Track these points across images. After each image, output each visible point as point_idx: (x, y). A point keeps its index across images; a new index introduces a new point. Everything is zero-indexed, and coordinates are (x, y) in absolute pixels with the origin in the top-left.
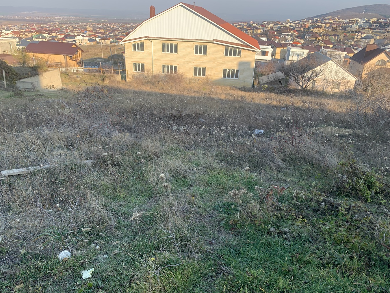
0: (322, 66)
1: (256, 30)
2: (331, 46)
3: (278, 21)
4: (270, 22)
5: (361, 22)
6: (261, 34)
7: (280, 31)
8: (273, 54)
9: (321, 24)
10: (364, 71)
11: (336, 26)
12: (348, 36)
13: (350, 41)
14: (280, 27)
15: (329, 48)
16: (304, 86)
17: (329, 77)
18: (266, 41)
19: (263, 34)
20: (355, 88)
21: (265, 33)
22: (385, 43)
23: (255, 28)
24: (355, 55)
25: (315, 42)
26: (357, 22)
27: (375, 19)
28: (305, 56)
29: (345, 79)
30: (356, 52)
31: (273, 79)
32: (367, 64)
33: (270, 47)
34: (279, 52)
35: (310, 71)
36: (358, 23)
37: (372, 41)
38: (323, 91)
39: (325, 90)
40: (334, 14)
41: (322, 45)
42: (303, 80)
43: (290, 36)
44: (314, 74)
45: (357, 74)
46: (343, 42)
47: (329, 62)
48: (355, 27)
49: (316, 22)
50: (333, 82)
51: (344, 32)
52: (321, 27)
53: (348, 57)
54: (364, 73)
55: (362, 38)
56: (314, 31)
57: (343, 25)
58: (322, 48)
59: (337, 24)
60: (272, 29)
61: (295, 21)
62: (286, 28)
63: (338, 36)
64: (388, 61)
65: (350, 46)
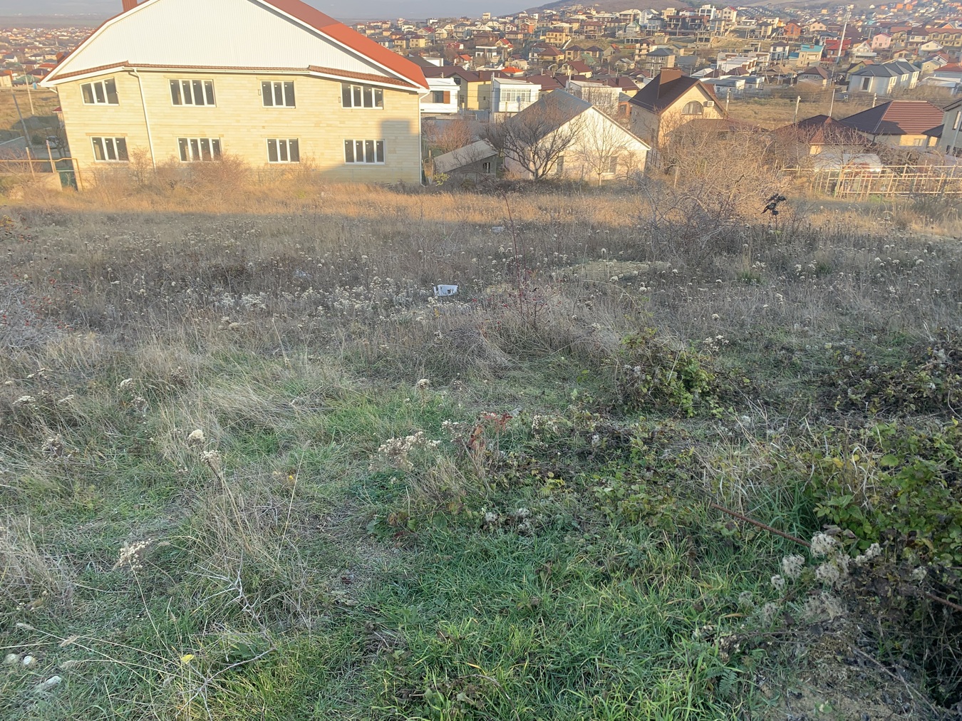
0: (573, 121)
1: (415, 40)
2: (588, 75)
3: (465, 18)
4: (444, 20)
5: (644, 18)
6: (427, 50)
7: (473, 42)
8: (462, 98)
9: (560, 24)
10: (661, 129)
11: (592, 28)
12: (620, 52)
13: (628, 63)
14: (470, 33)
15: (583, 78)
16: (540, 172)
17: (591, 146)
18: (441, 67)
19: (432, 49)
20: (647, 168)
21: (436, 48)
22: (697, 64)
23: (410, 36)
24: (640, 93)
25: (554, 67)
26: (636, 20)
27: (671, 11)
28: (534, 99)
29: (626, 148)
30: (641, 86)
31: (468, 159)
32: (666, 114)
33: (451, 80)
34: (476, 94)
35: (550, 136)
36: (638, 21)
37: (671, 61)
38: (582, 179)
39: (586, 178)
41: (569, 72)
42: (536, 157)
43: (494, 54)
44: (559, 142)
45: (649, 136)
46: (612, 64)
47: (586, 112)
48: (634, 29)
49: (550, 18)
50: (601, 157)
51: (612, 42)
52: (561, 30)
53: (625, 99)
54: (661, 133)
55: (649, 54)
56: (547, 41)
57: (608, 25)
58: (570, 81)
59: (594, 24)
60: (453, 37)
61: (504, 18)
62: (484, 35)
63: (601, 50)
64: (706, 104)
65: (628, 74)
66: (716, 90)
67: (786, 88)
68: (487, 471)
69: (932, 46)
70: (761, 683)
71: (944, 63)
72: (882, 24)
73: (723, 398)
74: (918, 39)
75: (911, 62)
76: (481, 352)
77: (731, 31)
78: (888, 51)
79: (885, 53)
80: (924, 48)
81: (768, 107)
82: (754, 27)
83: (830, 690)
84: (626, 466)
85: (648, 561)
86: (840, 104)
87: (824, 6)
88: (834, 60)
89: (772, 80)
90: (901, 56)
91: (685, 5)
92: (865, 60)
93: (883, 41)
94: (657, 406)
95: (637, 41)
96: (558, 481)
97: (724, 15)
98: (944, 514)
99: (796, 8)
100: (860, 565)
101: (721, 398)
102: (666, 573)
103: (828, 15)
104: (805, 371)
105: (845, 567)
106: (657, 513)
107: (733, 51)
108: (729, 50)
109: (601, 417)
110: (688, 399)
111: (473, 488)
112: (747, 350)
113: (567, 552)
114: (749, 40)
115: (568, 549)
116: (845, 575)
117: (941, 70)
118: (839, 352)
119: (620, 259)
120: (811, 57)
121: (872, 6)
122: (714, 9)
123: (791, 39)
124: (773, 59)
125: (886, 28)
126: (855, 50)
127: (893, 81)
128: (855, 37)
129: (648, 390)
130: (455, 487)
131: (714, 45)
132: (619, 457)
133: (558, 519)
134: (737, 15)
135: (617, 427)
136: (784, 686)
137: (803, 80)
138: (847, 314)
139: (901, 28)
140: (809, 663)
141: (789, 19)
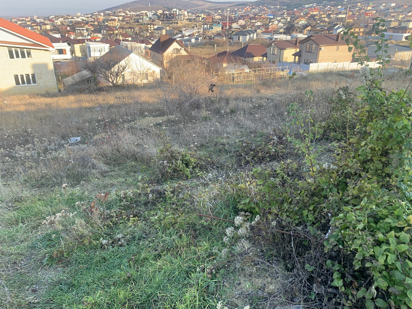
0: (126, 59)
1: (44, 26)
2: (130, 39)
3: (68, 15)
4: (58, 16)
5: (150, 14)
6: (51, 30)
7: (74, 26)
8: (73, 52)
9: (113, 17)
10: (164, 60)
11: (128, 19)
12: (142, 29)
13: (146, 33)
14: (71, 22)
15: (128, 41)
16: (115, 82)
17: (135, 69)
18: (59, 38)
19: (54, 30)
20: (161, 77)
21: (56, 29)
22: (175, 33)
23: (41, 24)
24: (153, 45)
25: (114, 36)
26: (146, 15)
27: (160, 12)
28: (107, 50)
29: (151, 69)
30: (153, 43)
31: (80, 79)
32: (165, 54)
33: (66, 44)
34: (79, 49)
35: (116, 66)
36: (147, 15)
37: (164, 32)
38: (134, 84)
39: (136, 83)
40: (124, 7)
41: (121, 38)
42: (112, 75)
43: (85, 31)
44: (121, 69)
45: (160, 63)
46: (139, 34)
47: (131, 55)
48: (146, 19)
49: (109, 15)
50: (141, 73)
51: (138, 25)
52: (114, 20)
53: (147, 49)
54: (165, 62)
55: (154, 29)
56: (109, 25)
57: (135, 17)
58: (122, 42)
59: (129, 17)
60: (63, 24)
61: (87, 15)
62: (79, 23)
63: (134, 28)
64: (181, 49)
65: (147, 38)
66: (184, 43)
67: (210, 41)
68: (101, 221)
69: (259, 24)
70: (225, 283)
71: (264, 30)
72: (241, 16)
73: (201, 168)
74: (254, 21)
75: (253, 30)
76: (94, 166)
77: (186, 19)
78: (244, 26)
79: (244, 27)
80: (256, 24)
81: (205, 49)
82: (194, 17)
83: (251, 278)
84: (165, 204)
85: (176, 244)
86: (231, 46)
87: (219, 9)
88: (226, 30)
89: (205, 38)
90: (249, 27)
91: (166, 9)
92: (237, 29)
93: (242, 22)
94: (176, 176)
95: (148, 24)
96: (135, 218)
97: (182, 13)
98: (281, 198)
99: (209, 10)
100: (254, 225)
101: (200, 168)
102: (183, 248)
103: (221, 13)
104: (230, 152)
105: (248, 227)
106: (177, 222)
107: (188, 27)
108: (186, 27)
109: (152, 186)
110: (188, 171)
111: (96, 230)
112: (208, 147)
113: (141, 249)
114: (193, 23)
115: (142, 248)
116: (249, 231)
117: (263, 32)
118: (241, 143)
119: (154, 116)
120: (218, 29)
121: (236, 9)
122: (178, 11)
123: (209, 22)
124: (204, 30)
125: (242, 17)
126: (233, 26)
127: (248, 37)
128: (232, 21)
129: (171, 170)
130: (86, 232)
131: (180, 25)
132: (162, 201)
133: (136, 235)
134: (187, 13)
135: (160, 189)
136: (233, 281)
137: (216, 38)
138: (242, 128)
139: (248, 17)
140: (242, 269)
141: (207, 14)
